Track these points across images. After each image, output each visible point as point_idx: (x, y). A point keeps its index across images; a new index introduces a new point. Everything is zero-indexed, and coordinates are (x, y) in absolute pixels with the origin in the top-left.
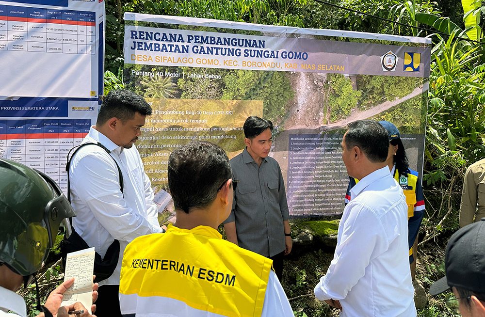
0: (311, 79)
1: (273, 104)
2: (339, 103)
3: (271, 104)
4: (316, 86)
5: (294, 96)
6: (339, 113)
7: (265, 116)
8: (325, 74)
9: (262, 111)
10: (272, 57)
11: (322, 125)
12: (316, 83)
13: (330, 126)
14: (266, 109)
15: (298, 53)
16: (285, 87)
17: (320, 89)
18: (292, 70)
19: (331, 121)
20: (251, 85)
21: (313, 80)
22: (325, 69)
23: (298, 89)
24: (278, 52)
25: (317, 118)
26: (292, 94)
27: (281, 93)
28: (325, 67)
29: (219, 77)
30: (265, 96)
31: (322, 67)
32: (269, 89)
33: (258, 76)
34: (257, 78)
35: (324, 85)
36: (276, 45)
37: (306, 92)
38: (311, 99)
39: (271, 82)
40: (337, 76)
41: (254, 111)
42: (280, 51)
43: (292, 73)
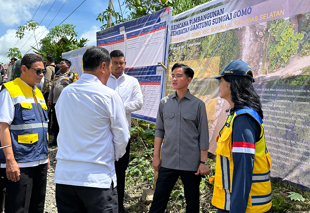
0: (254, 30)
1: (226, 59)
2: (279, 50)
3: (224, 58)
4: (257, 36)
5: (240, 49)
6: (278, 61)
7: (220, 69)
8: (265, 23)
9: (219, 65)
10: (227, 19)
11: (261, 75)
12: (257, 34)
13: (269, 76)
14: (222, 63)
15: (244, 10)
16: (234, 42)
17: (261, 38)
18: (239, 26)
19: (270, 70)
20: (215, 45)
21: (256, 31)
22: (266, 17)
23: (243, 42)
24: (231, 14)
25: (257, 68)
26: (238, 47)
27: (231, 48)
28: (266, 15)
29: (199, 43)
30: (221, 53)
31: (264, 17)
32: (224, 46)
33: (219, 38)
34: (219, 39)
35: (264, 34)
36: (230, 8)
37: (249, 44)
38: (253, 50)
39: (225, 40)
40: (276, 23)
41: (214, 65)
42: (233, 13)
43: (239, 29)
